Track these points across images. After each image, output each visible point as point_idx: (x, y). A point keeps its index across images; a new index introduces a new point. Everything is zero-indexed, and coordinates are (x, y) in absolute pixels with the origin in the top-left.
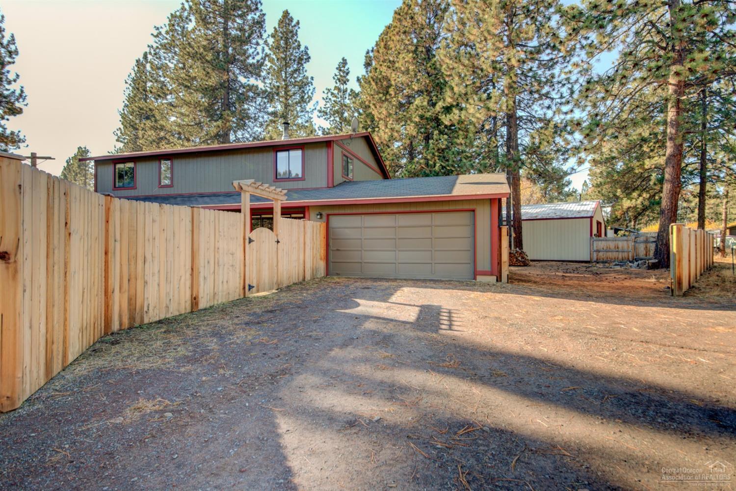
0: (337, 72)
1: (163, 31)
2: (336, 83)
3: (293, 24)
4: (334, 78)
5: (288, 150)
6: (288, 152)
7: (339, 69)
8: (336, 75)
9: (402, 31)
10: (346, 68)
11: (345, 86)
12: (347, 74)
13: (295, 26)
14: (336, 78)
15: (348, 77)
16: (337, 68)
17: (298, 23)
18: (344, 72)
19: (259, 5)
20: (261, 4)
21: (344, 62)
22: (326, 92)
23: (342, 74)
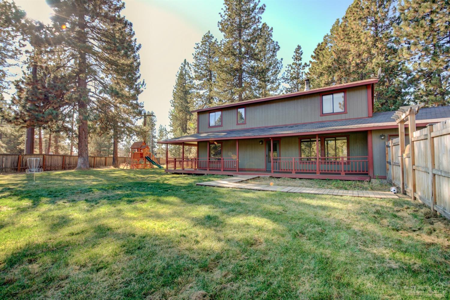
0: (294, 54)
1: (200, 45)
2: (294, 60)
3: (269, 30)
4: (293, 58)
5: (332, 94)
6: (331, 96)
7: (296, 52)
8: (294, 56)
9: (357, 18)
10: (300, 51)
11: (300, 62)
12: (301, 54)
13: (270, 31)
14: (294, 57)
15: (302, 57)
16: (295, 52)
17: (272, 29)
18: (299, 54)
19: (260, 19)
20: (261, 18)
21: (299, 47)
22: (288, 67)
23: (297, 55)
